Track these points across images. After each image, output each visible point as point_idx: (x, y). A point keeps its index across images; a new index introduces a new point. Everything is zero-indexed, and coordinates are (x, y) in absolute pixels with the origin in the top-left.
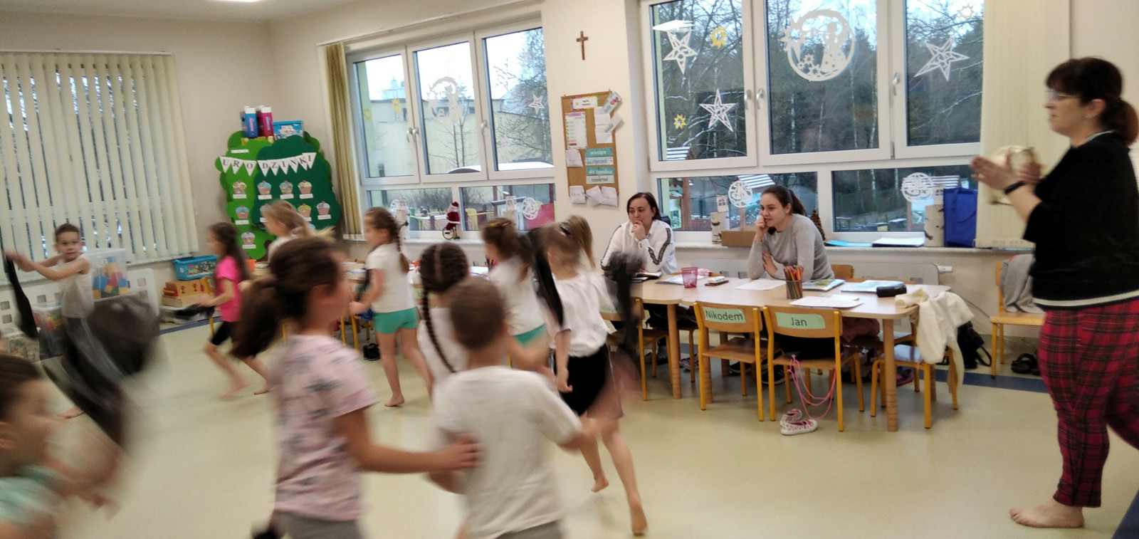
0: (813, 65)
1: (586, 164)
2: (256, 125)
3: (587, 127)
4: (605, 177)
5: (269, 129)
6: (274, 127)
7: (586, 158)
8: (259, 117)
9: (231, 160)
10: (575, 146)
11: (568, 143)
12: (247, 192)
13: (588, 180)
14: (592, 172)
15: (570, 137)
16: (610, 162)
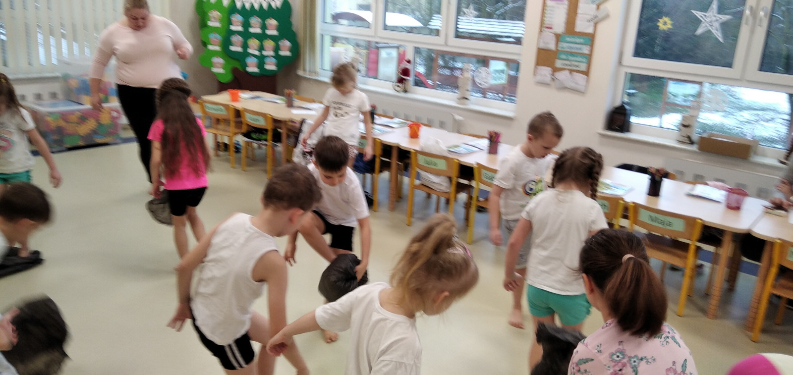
1: (559, 49)
3: (568, 14)
4: (576, 64)
7: (559, 43)
10: (550, 30)
11: (544, 26)
12: (221, 21)
13: (559, 64)
14: (563, 57)
15: (547, 21)
16: (586, 50)
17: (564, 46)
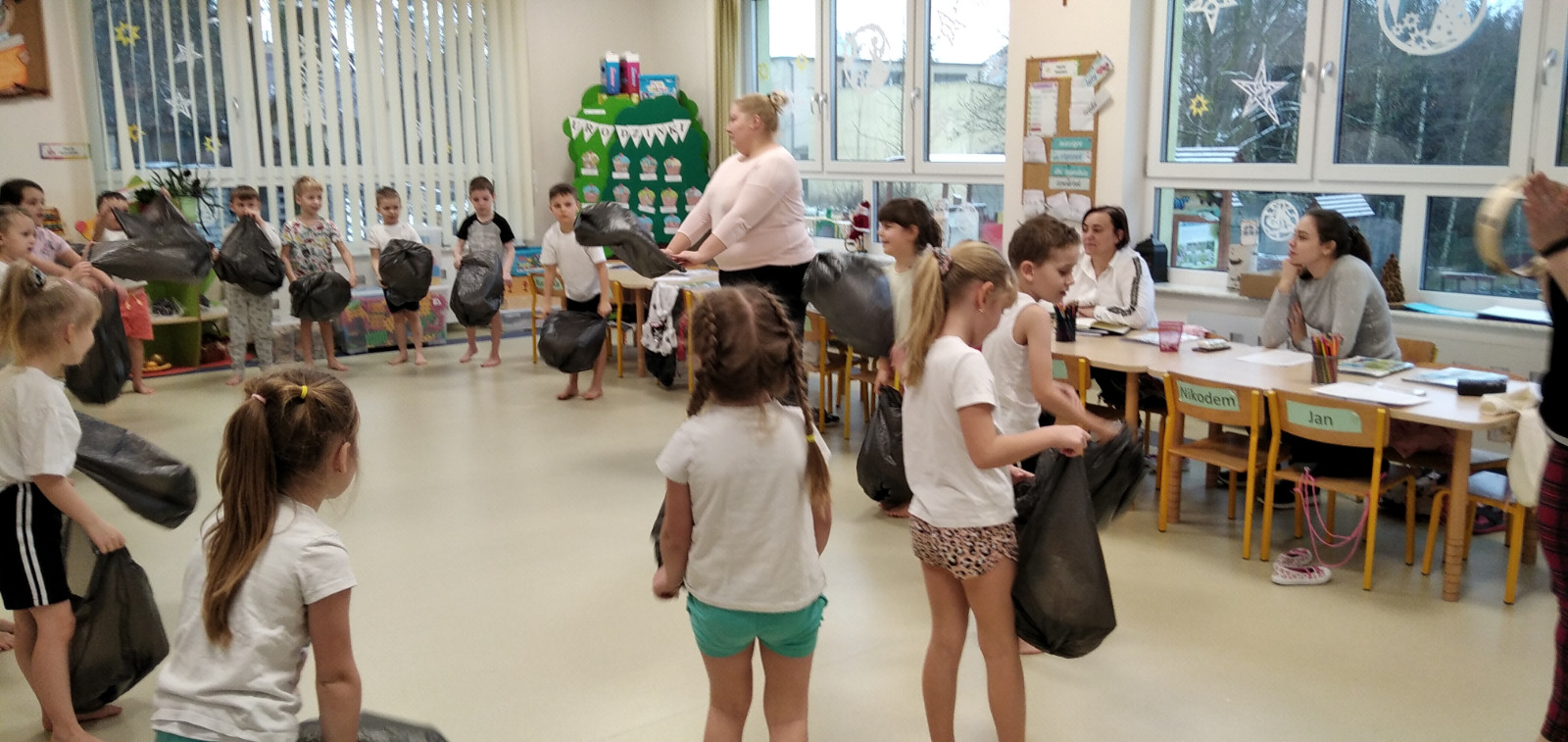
0: (1416, 30)
1: (1052, 160)
2: (618, 77)
3: (1059, 105)
4: (1076, 180)
5: (634, 84)
6: (640, 83)
7: (1052, 151)
8: (623, 68)
9: (582, 123)
10: (1037, 132)
11: (1028, 128)
12: (598, 167)
13: (1053, 183)
14: (1058, 171)
15: (1032, 118)
16: (1086, 158)
17: (1057, 155)
